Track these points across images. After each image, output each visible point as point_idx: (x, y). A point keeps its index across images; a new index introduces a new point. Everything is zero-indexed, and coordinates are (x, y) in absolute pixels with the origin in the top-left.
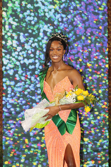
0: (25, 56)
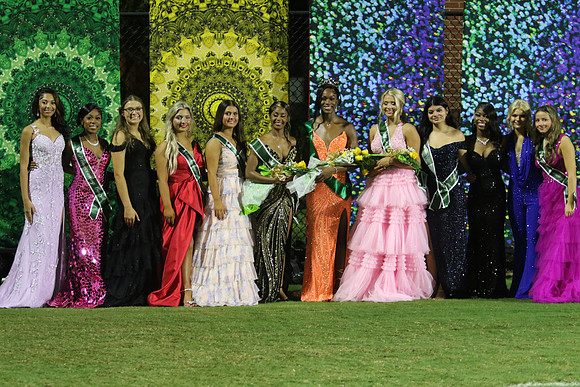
0: (490, 99)
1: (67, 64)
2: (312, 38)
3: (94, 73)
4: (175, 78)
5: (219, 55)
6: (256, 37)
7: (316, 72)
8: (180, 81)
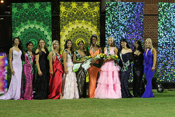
1: (36, 30)
2: (106, 22)
3: (44, 32)
4: (67, 34)
5: (80, 27)
6: (91, 22)
7: (107, 32)
8: (69, 35)
